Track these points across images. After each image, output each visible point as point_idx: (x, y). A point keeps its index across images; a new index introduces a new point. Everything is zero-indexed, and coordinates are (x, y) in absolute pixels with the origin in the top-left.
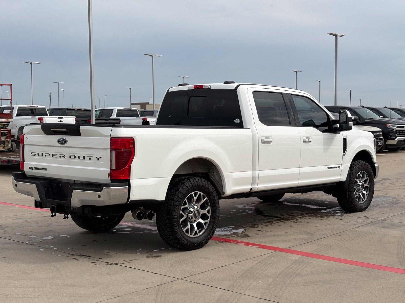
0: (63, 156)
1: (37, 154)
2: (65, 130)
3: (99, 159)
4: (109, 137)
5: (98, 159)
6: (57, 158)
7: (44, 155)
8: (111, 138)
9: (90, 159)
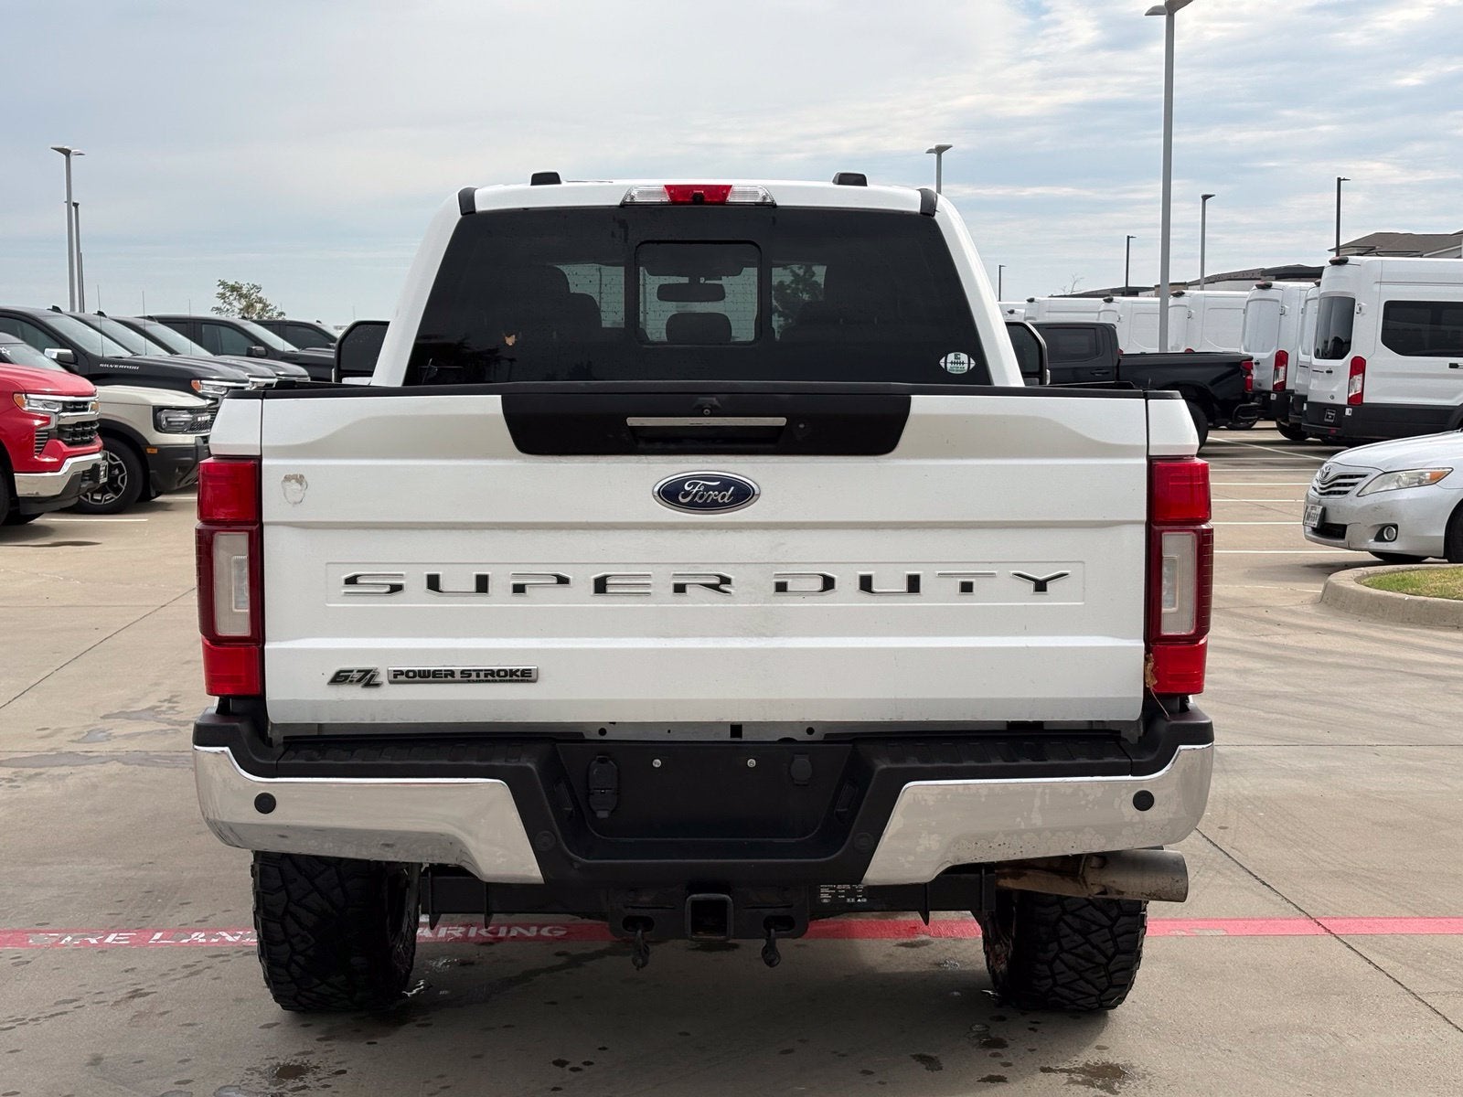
0: (716, 581)
1: (416, 584)
2: (781, 421)
3: (1049, 585)
4: (1138, 456)
5: (1041, 586)
6: (644, 598)
7: (500, 585)
8: (1150, 459)
9: (967, 588)
